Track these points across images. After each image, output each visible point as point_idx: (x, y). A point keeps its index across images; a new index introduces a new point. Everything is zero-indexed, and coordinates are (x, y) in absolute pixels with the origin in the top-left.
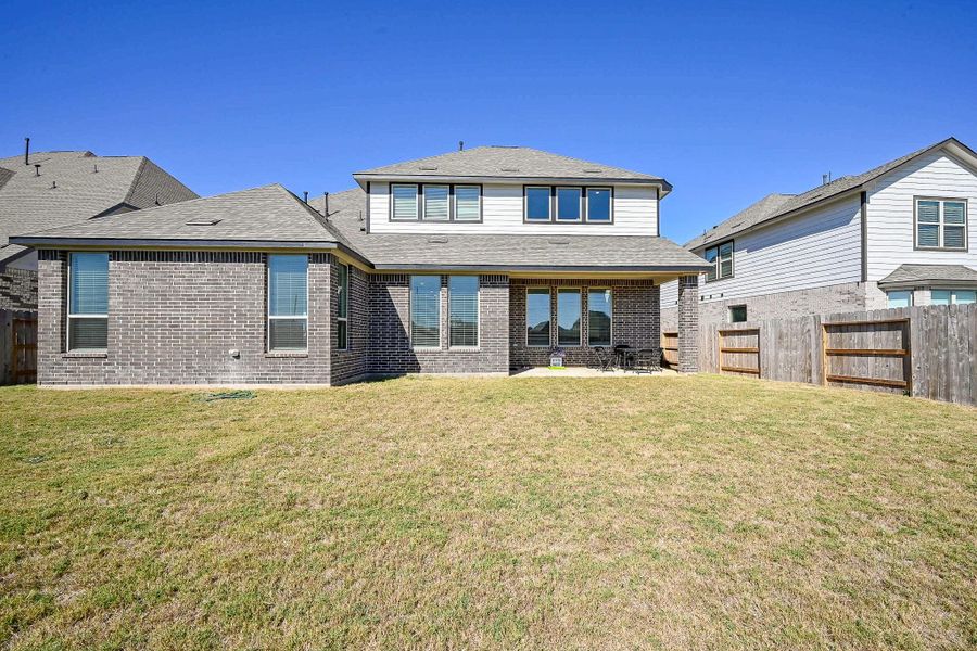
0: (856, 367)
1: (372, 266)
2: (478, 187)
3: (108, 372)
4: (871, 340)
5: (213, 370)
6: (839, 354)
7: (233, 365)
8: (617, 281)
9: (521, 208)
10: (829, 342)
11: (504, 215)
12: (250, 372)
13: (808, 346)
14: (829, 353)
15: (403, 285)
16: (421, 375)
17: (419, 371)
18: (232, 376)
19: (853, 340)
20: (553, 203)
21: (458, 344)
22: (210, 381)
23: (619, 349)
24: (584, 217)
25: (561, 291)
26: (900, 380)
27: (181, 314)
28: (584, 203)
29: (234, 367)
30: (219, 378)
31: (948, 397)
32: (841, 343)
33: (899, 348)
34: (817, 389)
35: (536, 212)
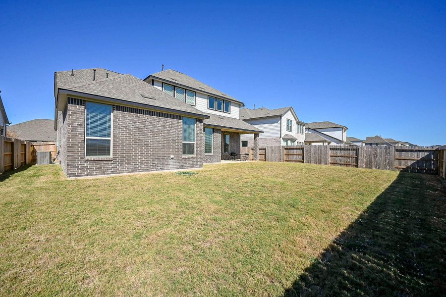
0: (291, 158)
2: (194, 93)
3: (113, 167)
4: (295, 152)
5: (163, 164)
6: (288, 155)
7: (171, 162)
8: (232, 132)
9: (207, 103)
10: (285, 152)
11: (202, 105)
12: (178, 165)
13: (280, 153)
14: (285, 155)
18: (171, 166)
19: (291, 152)
20: (216, 104)
22: (162, 169)
23: (232, 154)
24: (224, 110)
26: (301, 160)
27: (150, 139)
28: (223, 106)
29: (171, 163)
30: (166, 168)
31: (311, 163)
32: (288, 152)
33: (301, 153)
34: (283, 163)
35: (211, 106)
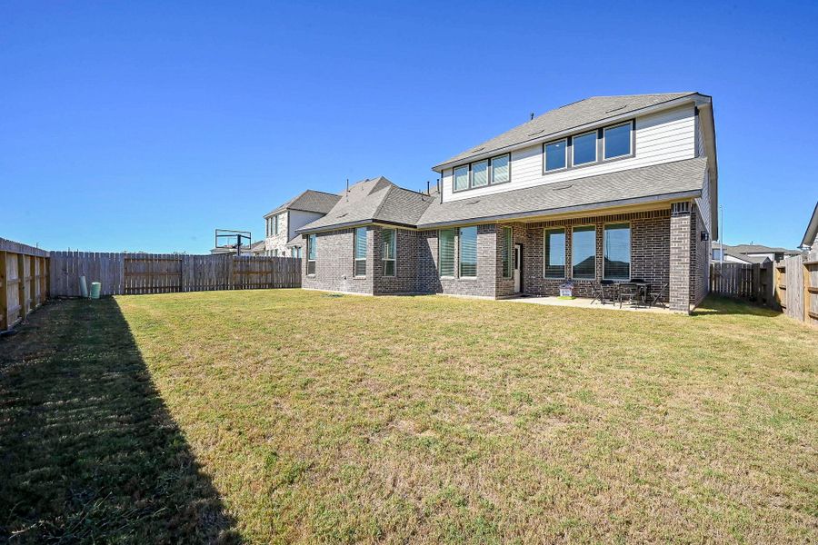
1: (415, 227)
2: (508, 155)
3: (315, 283)
8: (637, 214)
9: (541, 163)
11: (528, 172)
15: (435, 236)
16: (443, 294)
17: (442, 292)
18: (344, 287)
21: (467, 274)
24: (600, 158)
25: (575, 230)
27: (331, 259)
28: (601, 144)
30: (340, 288)
35: (554, 164)
